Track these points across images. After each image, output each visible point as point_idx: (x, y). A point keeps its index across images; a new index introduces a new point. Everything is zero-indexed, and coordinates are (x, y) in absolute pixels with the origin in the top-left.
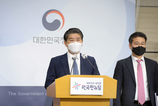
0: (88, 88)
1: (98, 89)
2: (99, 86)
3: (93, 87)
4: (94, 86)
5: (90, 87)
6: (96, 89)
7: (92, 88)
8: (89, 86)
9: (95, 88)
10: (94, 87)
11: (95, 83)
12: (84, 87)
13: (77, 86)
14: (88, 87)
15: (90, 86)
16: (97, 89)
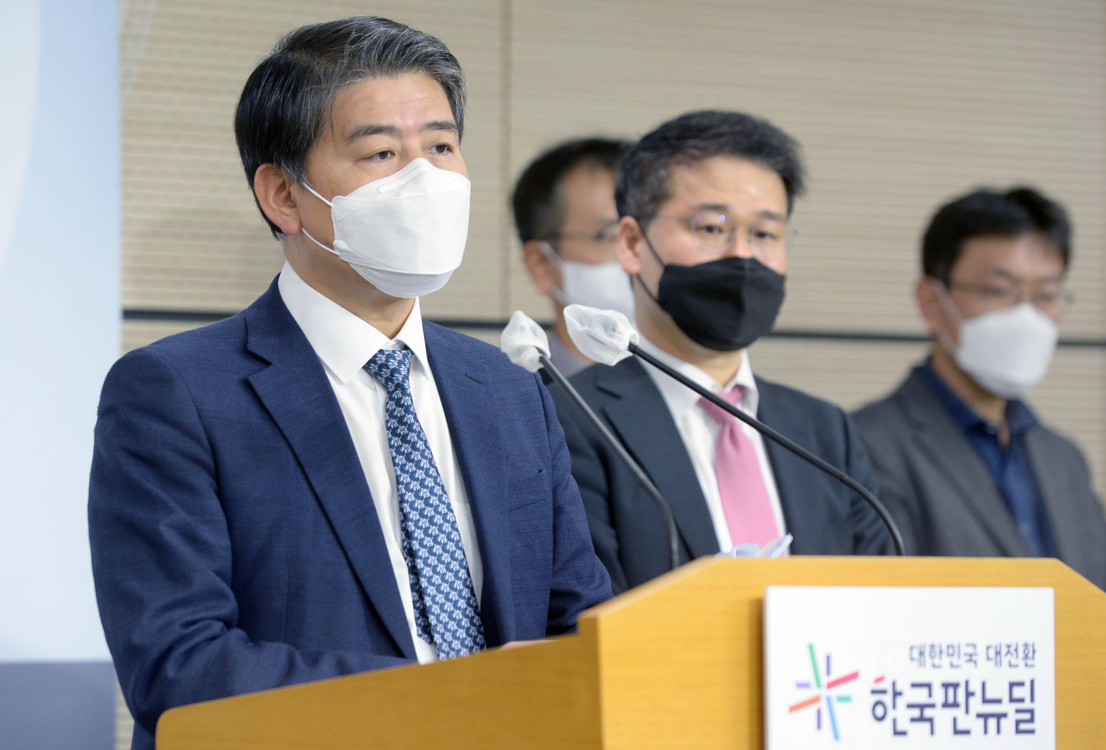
0: (922, 707)
1: (1008, 724)
2: (1018, 693)
3: (969, 694)
4: (975, 687)
5: (938, 696)
6: (992, 723)
7: (959, 712)
8: (929, 686)
9: (985, 717)
10: (976, 705)
11: (981, 650)
12: (887, 699)
13: (824, 692)
14: (921, 696)
15: (946, 686)
16: (1000, 716)
